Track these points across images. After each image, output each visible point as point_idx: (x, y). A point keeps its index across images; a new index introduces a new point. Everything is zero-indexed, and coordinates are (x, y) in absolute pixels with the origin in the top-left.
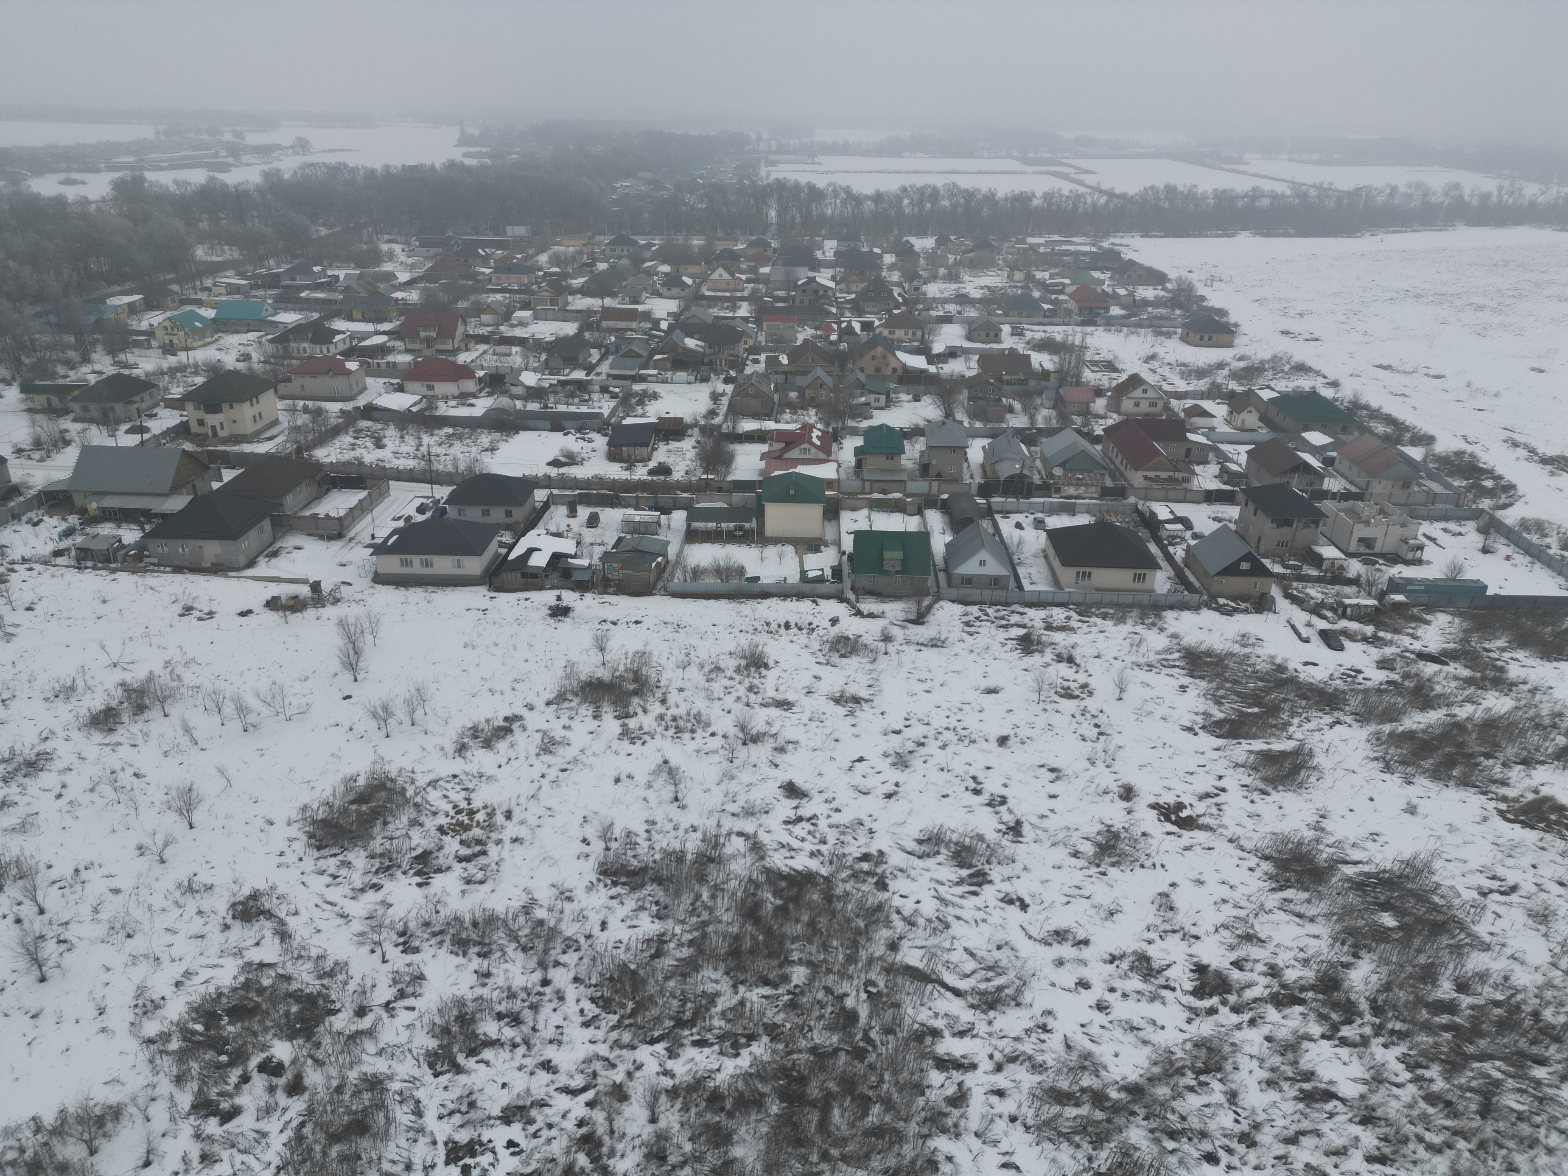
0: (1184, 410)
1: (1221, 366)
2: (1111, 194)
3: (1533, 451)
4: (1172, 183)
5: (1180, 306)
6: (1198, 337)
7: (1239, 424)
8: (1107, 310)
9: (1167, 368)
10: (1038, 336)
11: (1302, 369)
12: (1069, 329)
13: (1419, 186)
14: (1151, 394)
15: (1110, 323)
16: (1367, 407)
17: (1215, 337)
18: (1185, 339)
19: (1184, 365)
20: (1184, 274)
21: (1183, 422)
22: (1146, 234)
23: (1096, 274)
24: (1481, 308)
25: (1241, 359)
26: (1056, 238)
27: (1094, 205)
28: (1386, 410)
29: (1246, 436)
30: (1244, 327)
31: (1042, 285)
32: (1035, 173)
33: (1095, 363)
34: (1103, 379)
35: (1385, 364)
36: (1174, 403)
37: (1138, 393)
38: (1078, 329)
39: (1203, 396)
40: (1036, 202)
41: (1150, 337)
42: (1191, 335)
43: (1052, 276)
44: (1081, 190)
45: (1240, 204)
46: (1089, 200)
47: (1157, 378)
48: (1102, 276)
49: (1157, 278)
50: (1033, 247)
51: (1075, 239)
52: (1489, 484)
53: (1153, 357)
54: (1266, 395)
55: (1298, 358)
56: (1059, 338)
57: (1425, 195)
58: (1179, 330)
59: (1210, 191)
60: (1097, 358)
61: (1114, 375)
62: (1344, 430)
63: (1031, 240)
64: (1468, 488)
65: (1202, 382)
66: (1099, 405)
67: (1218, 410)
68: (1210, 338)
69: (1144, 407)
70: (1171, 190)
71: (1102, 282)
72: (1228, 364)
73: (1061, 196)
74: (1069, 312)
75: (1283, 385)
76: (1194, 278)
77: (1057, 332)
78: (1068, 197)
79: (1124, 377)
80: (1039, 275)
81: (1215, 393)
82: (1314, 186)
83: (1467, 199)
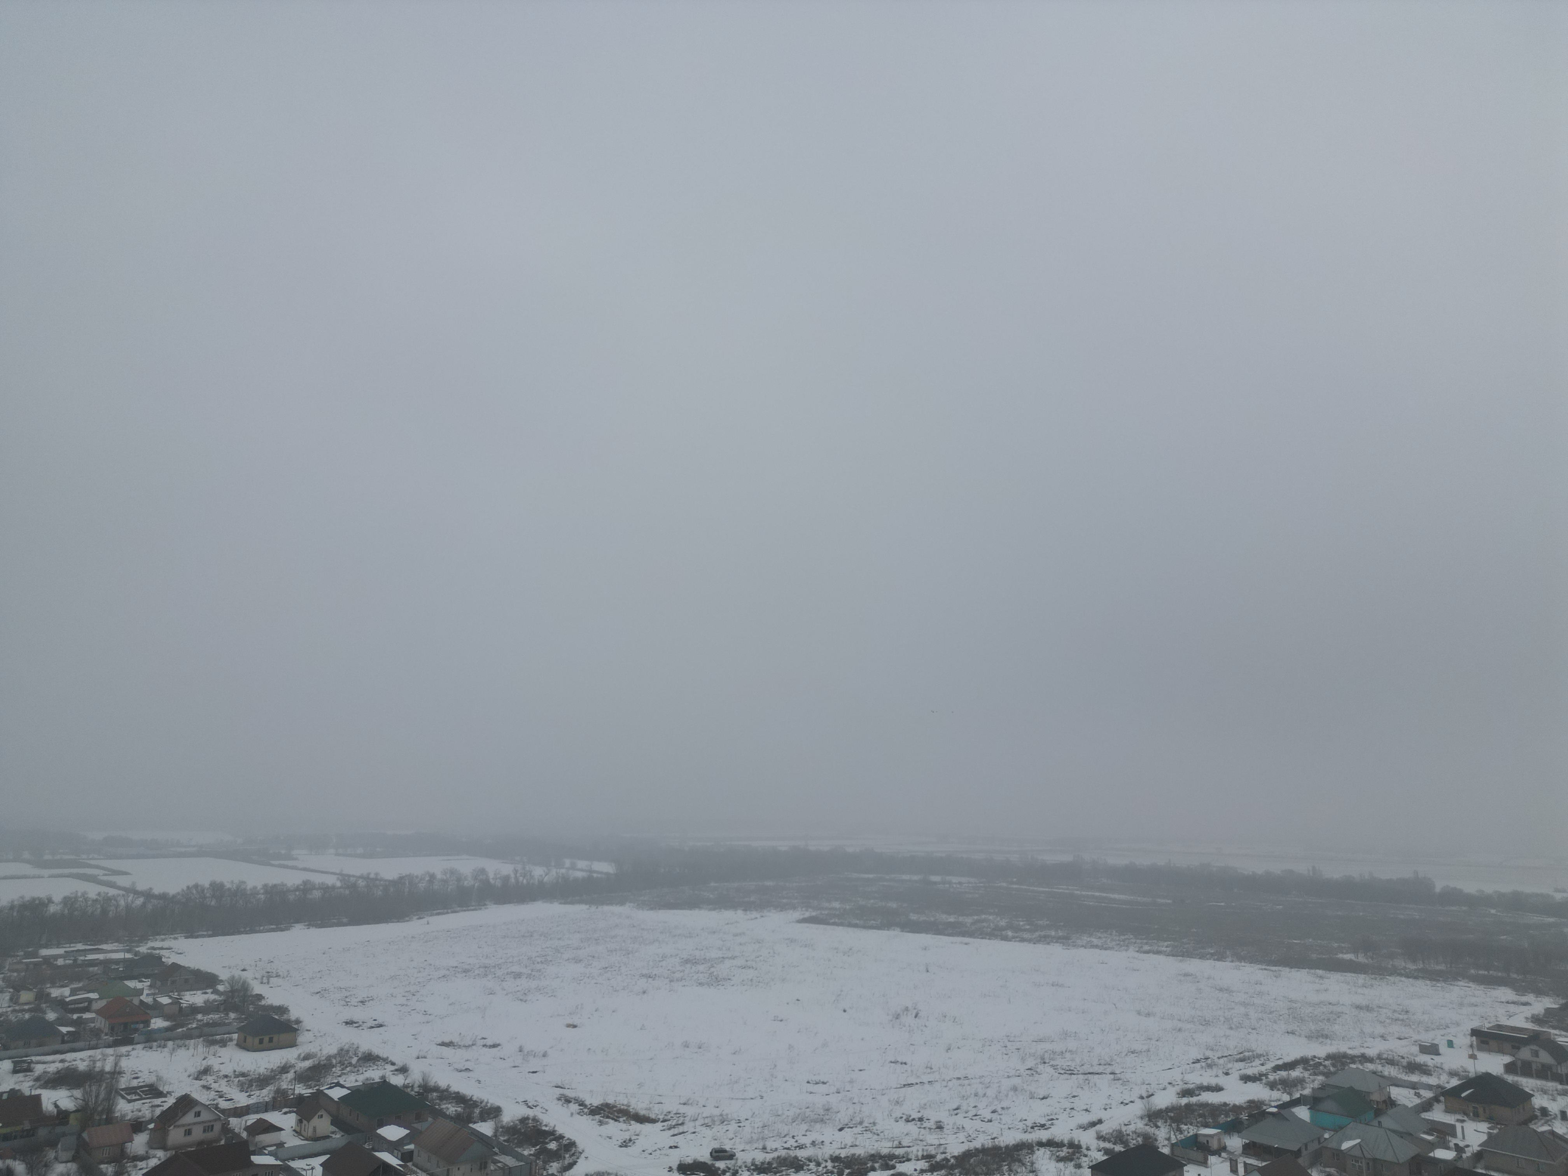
0: (247, 1129)
1: (285, 1069)
2: (148, 895)
3: (582, 1104)
4: (218, 879)
5: (235, 1009)
6: (257, 1040)
7: (310, 1133)
8: (147, 1023)
9: (223, 1082)
10: (52, 1068)
11: (370, 1058)
12: (97, 1053)
13: (453, 872)
14: (205, 1116)
15: (151, 1039)
16: (436, 1089)
17: (275, 1039)
18: (243, 1046)
19: (243, 1075)
20: (237, 973)
21: (244, 1144)
22: (191, 934)
23: (132, 984)
24: (518, 976)
25: (306, 1058)
26: (80, 946)
27: (128, 907)
28: (454, 1088)
29: (319, 1146)
30: (307, 1023)
31: (61, 1004)
32: (51, 876)
33: (131, 1090)
34: (144, 1109)
35: (447, 1040)
36: (234, 1122)
37: (189, 1118)
38: (110, 1051)
39: (267, 1107)
40: (52, 909)
41: (201, 1049)
42: (249, 1039)
43: (73, 992)
44: (112, 892)
45: (291, 897)
46: (122, 903)
47: (213, 1094)
48: (139, 985)
49: (205, 980)
50: (47, 960)
51: (104, 947)
52: (553, 1146)
53: (206, 1071)
54: (336, 1094)
55: (364, 1048)
56: (82, 1066)
57: (459, 880)
58: (235, 1036)
59: (259, 887)
60: (135, 1083)
61: (158, 1101)
62: (419, 1118)
63: (44, 952)
64: (537, 1155)
65: (265, 1092)
66: (139, 1142)
67: (286, 1120)
68: (271, 1040)
69: (198, 1134)
70: (217, 888)
71: (140, 991)
72: (293, 1066)
73: (86, 900)
74: (96, 1033)
75: (353, 1080)
76: (248, 976)
77: (80, 1060)
78: (96, 900)
79: (170, 1101)
80: (55, 993)
81: (280, 1102)
82: (361, 877)
83: (492, 881)
